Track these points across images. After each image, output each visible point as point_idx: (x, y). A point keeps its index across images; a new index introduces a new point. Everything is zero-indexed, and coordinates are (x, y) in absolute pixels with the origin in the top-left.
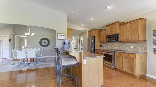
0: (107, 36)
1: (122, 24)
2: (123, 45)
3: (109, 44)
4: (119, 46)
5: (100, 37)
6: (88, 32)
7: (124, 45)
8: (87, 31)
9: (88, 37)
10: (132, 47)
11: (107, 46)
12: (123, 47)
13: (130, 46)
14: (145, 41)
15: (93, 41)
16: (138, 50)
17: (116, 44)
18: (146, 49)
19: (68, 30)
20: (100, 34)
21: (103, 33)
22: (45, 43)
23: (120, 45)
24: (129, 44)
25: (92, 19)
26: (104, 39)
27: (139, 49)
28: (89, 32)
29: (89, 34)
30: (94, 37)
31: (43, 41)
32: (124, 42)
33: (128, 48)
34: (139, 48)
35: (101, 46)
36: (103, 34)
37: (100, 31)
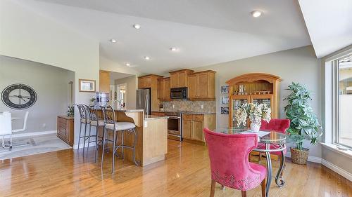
0: (171, 89)
1: (191, 73)
2: (192, 104)
3: (175, 102)
4: (188, 106)
5: (159, 89)
6: (137, 79)
7: (194, 105)
8: (135, 76)
9: (137, 88)
10: (202, 107)
11: (171, 106)
12: (192, 107)
13: (200, 105)
15: (147, 96)
17: (183, 103)
18: (215, 108)
20: (160, 84)
21: (164, 83)
22: (20, 97)
23: (188, 104)
24: (199, 103)
25: (147, 58)
26: (166, 93)
28: (140, 78)
29: (140, 83)
30: (150, 89)
32: (194, 100)
33: (199, 108)
34: (209, 107)
35: (161, 107)
36: (164, 85)
37: (160, 78)
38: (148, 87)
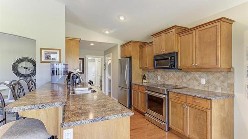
0: (155, 56)
1: (183, 31)
2: (185, 76)
4: (178, 79)
5: (142, 58)
6: (119, 48)
7: (188, 77)
8: (117, 45)
9: (119, 57)
10: (203, 81)
11: (156, 76)
12: (185, 80)
13: (199, 78)
14: (230, 70)
15: (127, 65)
16: (215, 88)
17: (172, 75)
18: (231, 86)
19: (68, 40)
20: (142, 51)
21: (147, 49)
23: (179, 77)
24: (197, 75)
25: (122, 18)
27: (217, 86)
28: (122, 46)
29: (122, 52)
30: (130, 58)
31: (23, 64)
32: (188, 70)
33: (196, 83)
34: (218, 83)
35: (144, 78)
36: (147, 53)
37: (143, 45)
38: (129, 55)
